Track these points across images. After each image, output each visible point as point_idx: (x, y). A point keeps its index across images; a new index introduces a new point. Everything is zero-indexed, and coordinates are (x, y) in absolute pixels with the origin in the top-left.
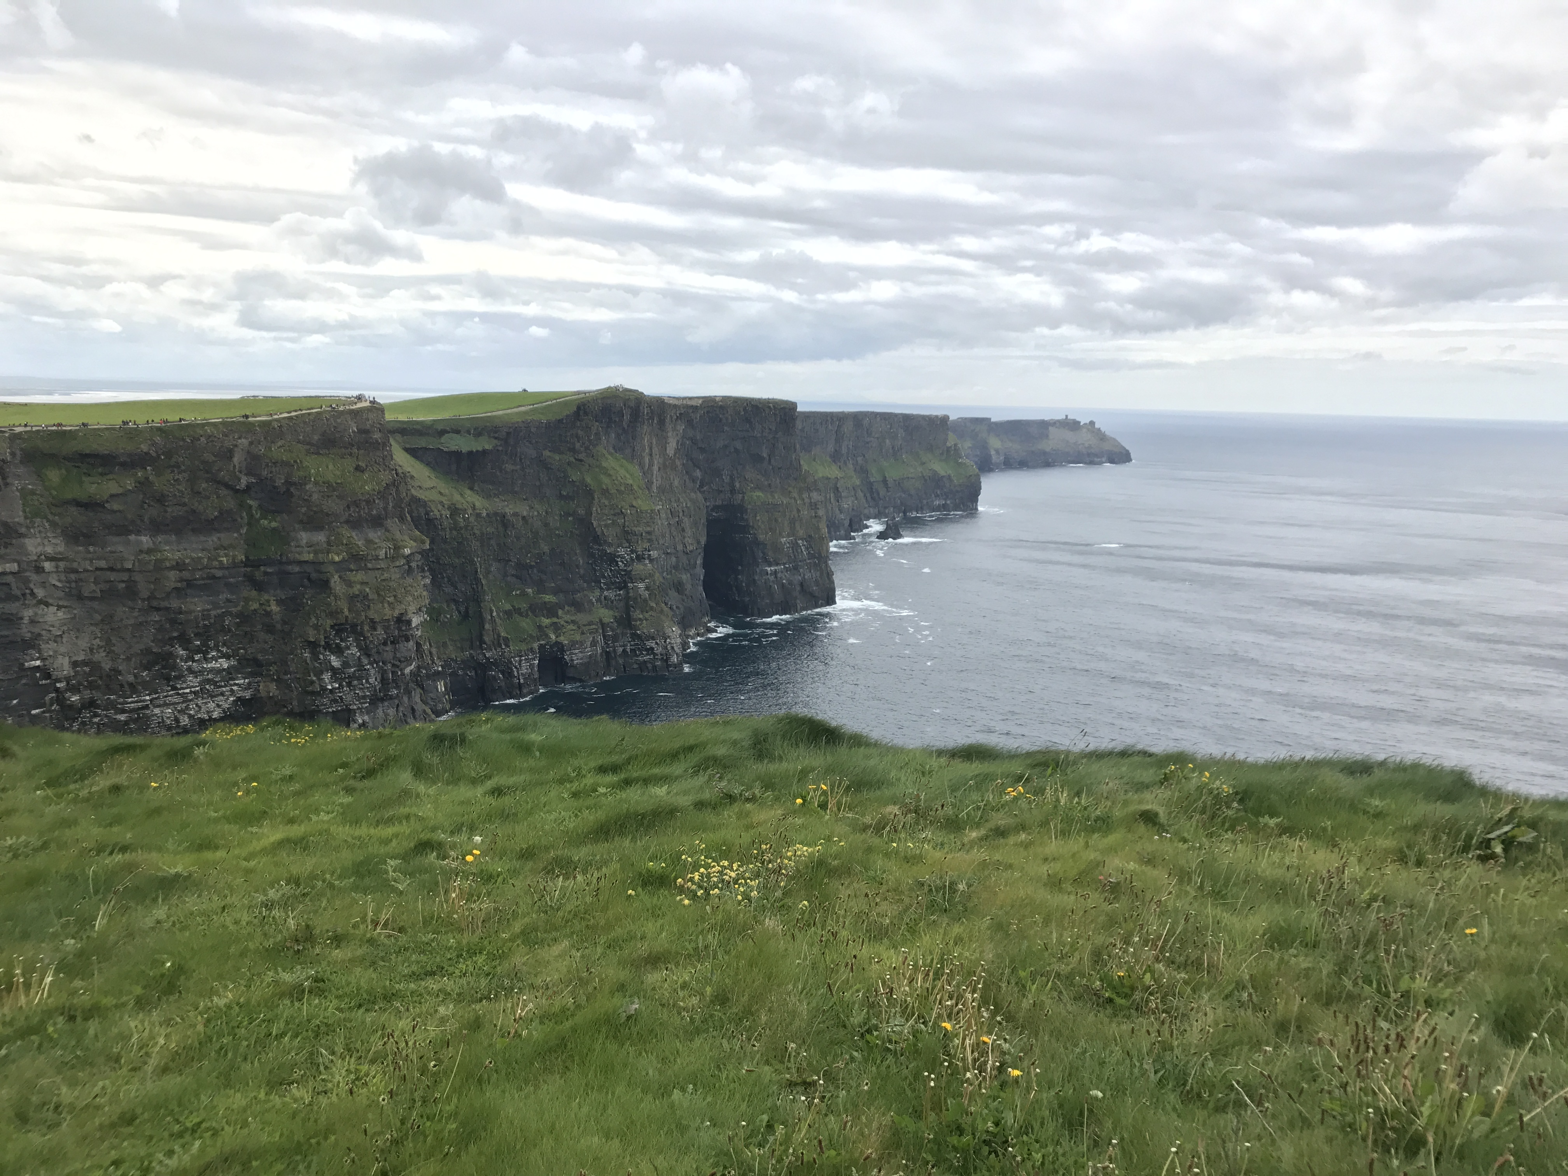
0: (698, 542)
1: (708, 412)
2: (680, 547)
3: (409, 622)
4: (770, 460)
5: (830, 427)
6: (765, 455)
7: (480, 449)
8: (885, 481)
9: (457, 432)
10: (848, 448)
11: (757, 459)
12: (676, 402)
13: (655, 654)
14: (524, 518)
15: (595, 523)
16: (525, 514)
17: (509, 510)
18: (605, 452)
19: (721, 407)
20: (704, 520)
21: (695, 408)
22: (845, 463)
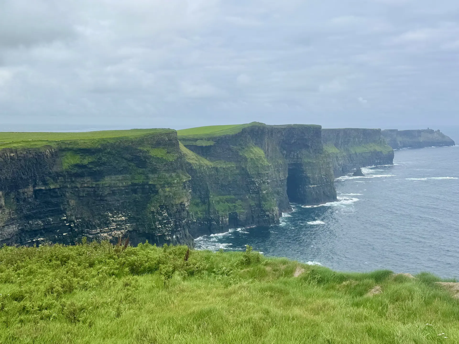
0: (285, 177)
1: (289, 130)
2: (278, 179)
3: (184, 205)
4: (311, 147)
5: (334, 134)
6: (309, 145)
7: (209, 145)
8: (356, 153)
9: (202, 139)
10: (342, 142)
11: (307, 147)
13: (269, 217)
14: (224, 169)
15: (248, 171)
16: (224, 167)
17: (219, 166)
18: (252, 145)
19: (294, 128)
20: (287, 169)
21: (284, 129)
22: (340, 147)
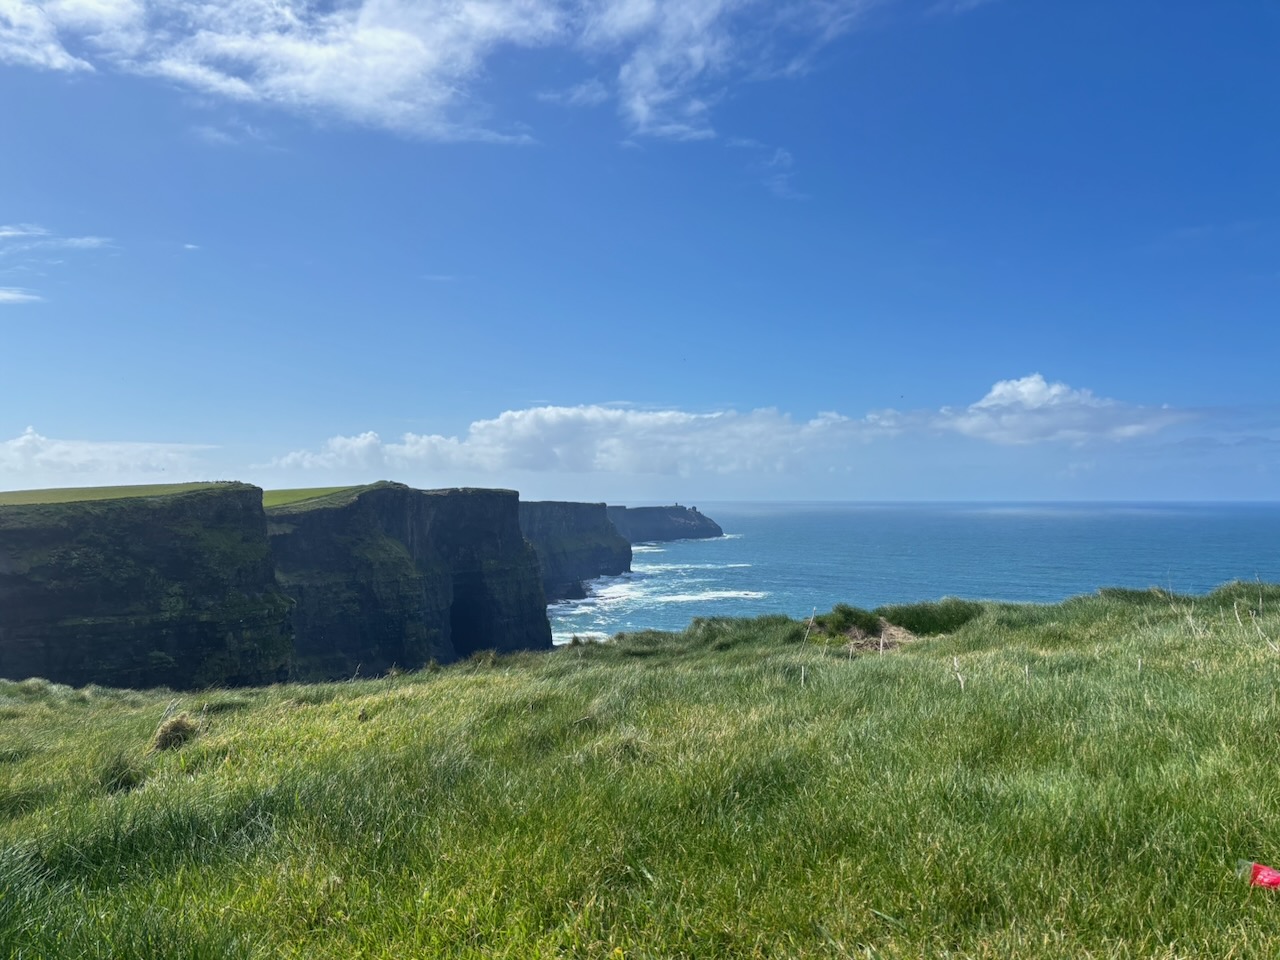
0: (447, 604)
1: (454, 500)
2: (434, 608)
4: (500, 536)
6: (496, 533)
7: (282, 533)
10: (538, 529)
11: (490, 535)
12: (430, 493)
14: (318, 588)
15: (375, 590)
16: (319, 585)
17: (305, 583)
18: (380, 533)
19: (463, 496)
20: (451, 585)
21: (444, 498)
22: (537, 540)
